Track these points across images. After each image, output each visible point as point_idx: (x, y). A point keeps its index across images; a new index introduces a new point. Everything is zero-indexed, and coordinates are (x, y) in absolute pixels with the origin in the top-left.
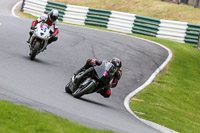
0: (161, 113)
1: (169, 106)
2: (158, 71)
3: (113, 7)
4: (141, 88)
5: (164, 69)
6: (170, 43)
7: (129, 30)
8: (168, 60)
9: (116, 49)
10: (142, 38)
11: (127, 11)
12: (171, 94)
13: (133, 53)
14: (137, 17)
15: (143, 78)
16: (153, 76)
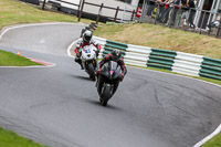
3: (179, 48)
9: (182, 94)
13: (200, 98)
14: (205, 59)
15: (211, 126)
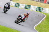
0: (43, 30)
1: (45, 29)
2: (42, 20)
4: (38, 24)
5: (44, 20)
6: (45, 14)
7: (35, 10)
8: (45, 17)
9: (32, 15)
10: (39, 12)
11: (35, 6)
12: (45, 26)
15: (38, 22)
16: (41, 21)
